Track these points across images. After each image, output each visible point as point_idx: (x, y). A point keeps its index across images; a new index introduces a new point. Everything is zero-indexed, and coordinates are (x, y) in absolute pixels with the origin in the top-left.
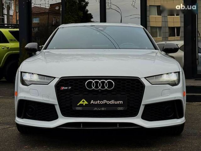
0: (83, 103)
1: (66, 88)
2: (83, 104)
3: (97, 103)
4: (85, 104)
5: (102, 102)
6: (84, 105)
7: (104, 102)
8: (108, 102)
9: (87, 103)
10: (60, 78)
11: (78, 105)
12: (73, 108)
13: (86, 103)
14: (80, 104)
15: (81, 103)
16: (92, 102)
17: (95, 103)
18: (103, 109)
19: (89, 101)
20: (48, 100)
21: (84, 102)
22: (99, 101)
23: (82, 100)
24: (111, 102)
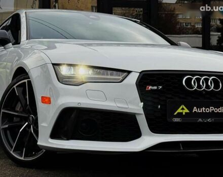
0: (181, 111)
1: (155, 88)
2: (182, 113)
3: (201, 111)
4: (186, 113)
5: (208, 110)
6: (184, 114)
8: (216, 110)
9: (188, 111)
10: (140, 73)
11: (175, 114)
12: (169, 120)
13: (186, 111)
14: (178, 113)
15: (179, 111)
16: (195, 109)
17: (199, 111)
19: (190, 109)
22: (204, 109)
23: (181, 107)
24: (220, 110)
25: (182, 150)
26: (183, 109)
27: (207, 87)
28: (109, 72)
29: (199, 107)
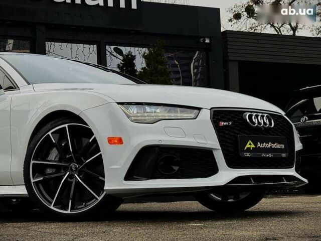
1: (226, 123)
2: (250, 148)
4: (253, 148)
5: (267, 146)
7: (270, 145)
8: (273, 146)
9: (254, 146)
10: (210, 110)
11: (245, 149)
12: (241, 154)
13: (253, 146)
14: (247, 148)
15: (248, 146)
16: (259, 145)
17: (262, 147)
18: (270, 155)
19: (256, 144)
20: (205, 142)
21: (250, 145)
22: (265, 144)
23: (249, 142)
24: (275, 146)
25: (253, 183)
26: (250, 144)
27: (265, 123)
28: (179, 109)
29: (262, 142)
